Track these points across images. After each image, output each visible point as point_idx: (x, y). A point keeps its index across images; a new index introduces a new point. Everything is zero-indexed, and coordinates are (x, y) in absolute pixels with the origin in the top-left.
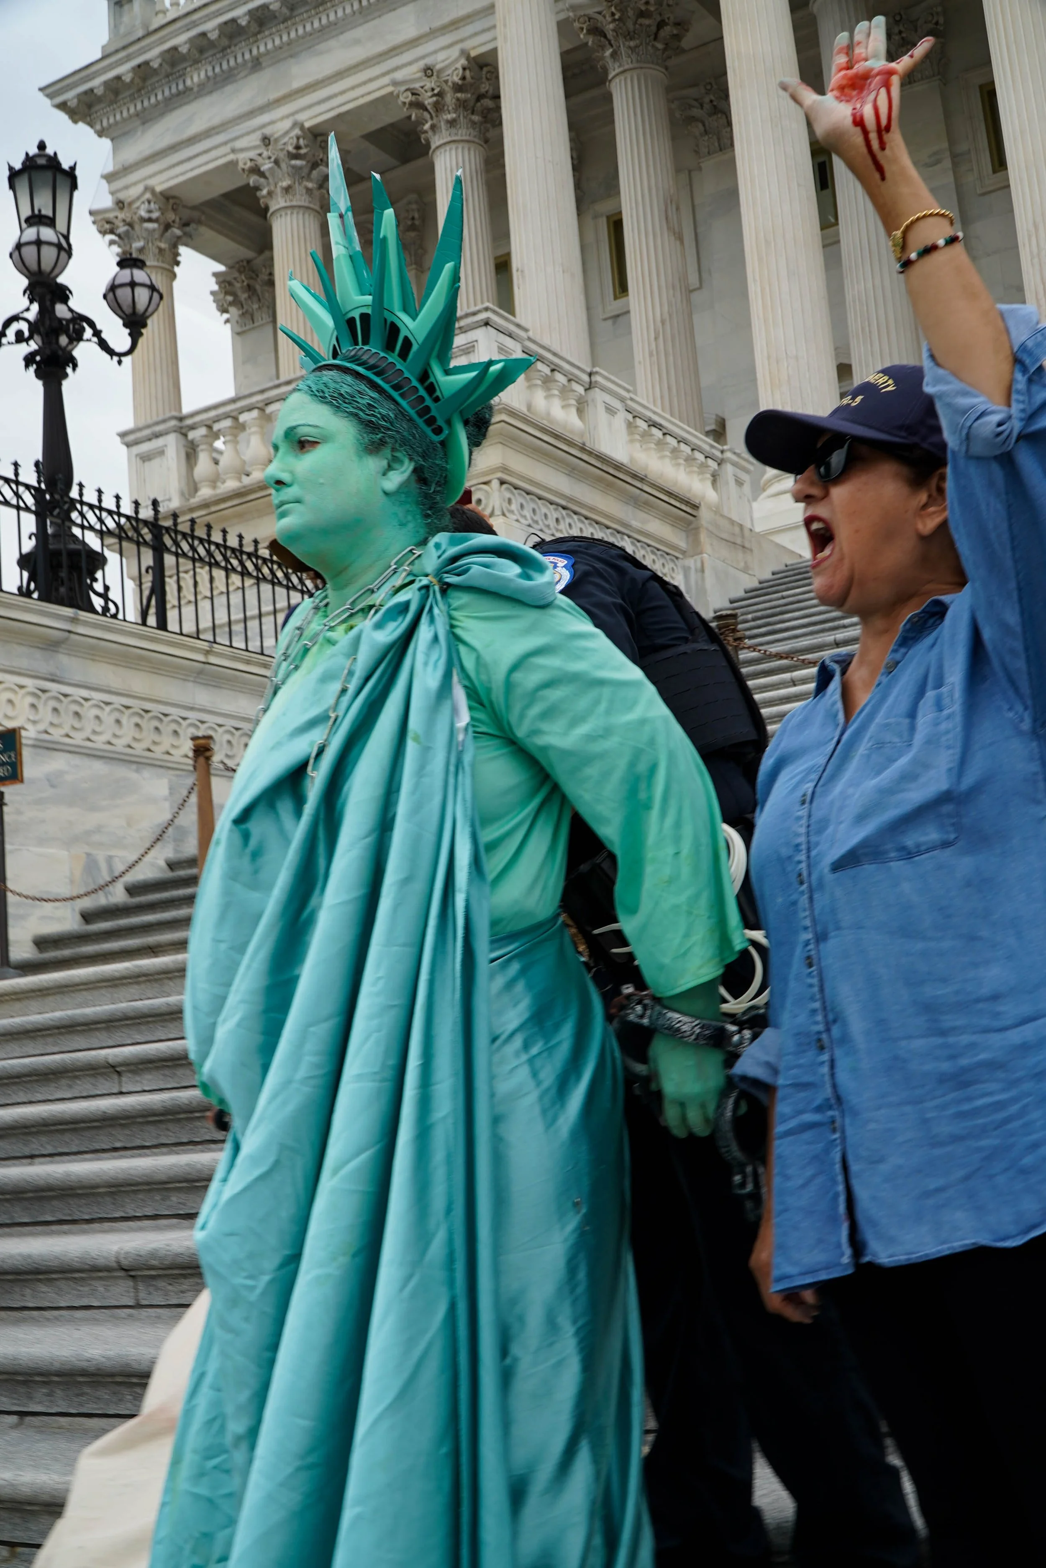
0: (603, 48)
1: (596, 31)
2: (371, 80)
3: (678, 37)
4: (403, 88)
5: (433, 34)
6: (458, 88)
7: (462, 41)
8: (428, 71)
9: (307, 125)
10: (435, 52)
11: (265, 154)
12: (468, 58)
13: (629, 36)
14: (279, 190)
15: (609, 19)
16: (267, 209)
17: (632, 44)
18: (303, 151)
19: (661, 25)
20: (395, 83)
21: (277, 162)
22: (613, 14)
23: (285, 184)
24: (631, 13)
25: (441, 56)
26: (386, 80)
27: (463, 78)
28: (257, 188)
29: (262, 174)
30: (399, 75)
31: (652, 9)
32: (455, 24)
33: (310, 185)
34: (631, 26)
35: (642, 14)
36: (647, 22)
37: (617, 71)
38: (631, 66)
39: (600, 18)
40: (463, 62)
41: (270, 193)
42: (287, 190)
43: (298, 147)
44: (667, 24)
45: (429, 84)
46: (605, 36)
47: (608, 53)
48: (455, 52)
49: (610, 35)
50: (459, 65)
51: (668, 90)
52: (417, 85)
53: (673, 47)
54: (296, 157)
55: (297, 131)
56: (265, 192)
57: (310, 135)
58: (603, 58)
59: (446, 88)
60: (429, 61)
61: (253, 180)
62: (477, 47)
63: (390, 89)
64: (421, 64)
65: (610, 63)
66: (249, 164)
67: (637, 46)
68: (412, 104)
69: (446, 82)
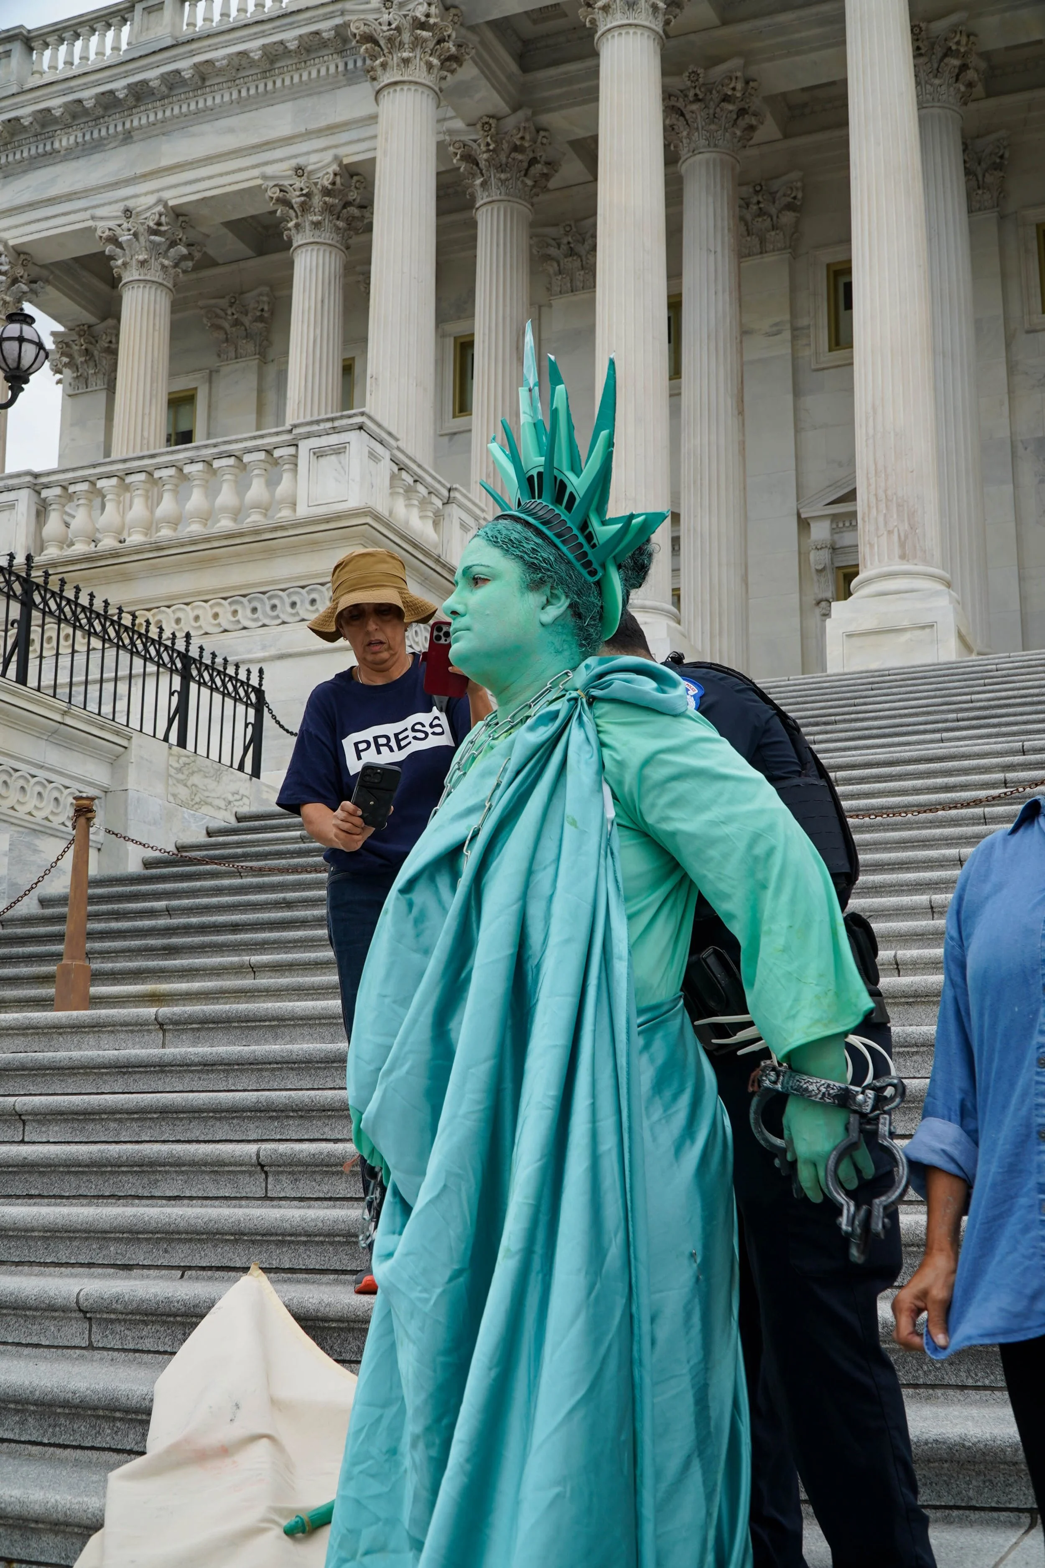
0: (474, 175)
1: (470, 158)
2: (240, 170)
3: (546, 176)
4: (271, 184)
5: (309, 134)
6: (326, 192)
7: (336, 146)
8: (299, 171)
9: (171, 203)
10: (308, 153)
11: (125, 226)
12: (340, 165)
13: (501, 168)
14: (134, 262)
15: (483, 148)
16: (120, 279)
17: (503, 176)
18: (163, 228)
19: (533, 162)
20: (265, 177)
21: (135, 235)
22: (488, 144)
23: (141, 258)
24: (505, 146)
25: (314, 158)
26: (256, 172)
27: (334, 183)
28: (112, 258)
29: (119, 245)
30: (269, 170)
31: (527, 144)
32: (332, 129)
33: (166, 262)
34: (504, 160)
35: (516, 149)
36: (520, 157)
37: (485, 200)
38: (499, 198)
39: (475, 146)
40: (335, 167)
41: (125, 264)
42: (143, 263)
43: (159, 224)
44: (538, 162)
45: (299, 183)
46: (477, 165)
47: (478, 182)
48: (328, 156)
49: (483, 164)
50: (330, 170)
51: (532, 225)
52: (286, 183)
53: (541, 184)
54: (155, 233)
55: (160, 208)
56: (120, 262)
57: (172, 215)
58: (472, 186)
59: (315, 191)
60: (301, 161)
61: (109, 249)
62: (352, 154)
63: (259, 182)
64: (293, 163)
65: (479, 190)
66: (107, 233)
67: (507, 180)
68: (278, 200)
69: (316, 184)
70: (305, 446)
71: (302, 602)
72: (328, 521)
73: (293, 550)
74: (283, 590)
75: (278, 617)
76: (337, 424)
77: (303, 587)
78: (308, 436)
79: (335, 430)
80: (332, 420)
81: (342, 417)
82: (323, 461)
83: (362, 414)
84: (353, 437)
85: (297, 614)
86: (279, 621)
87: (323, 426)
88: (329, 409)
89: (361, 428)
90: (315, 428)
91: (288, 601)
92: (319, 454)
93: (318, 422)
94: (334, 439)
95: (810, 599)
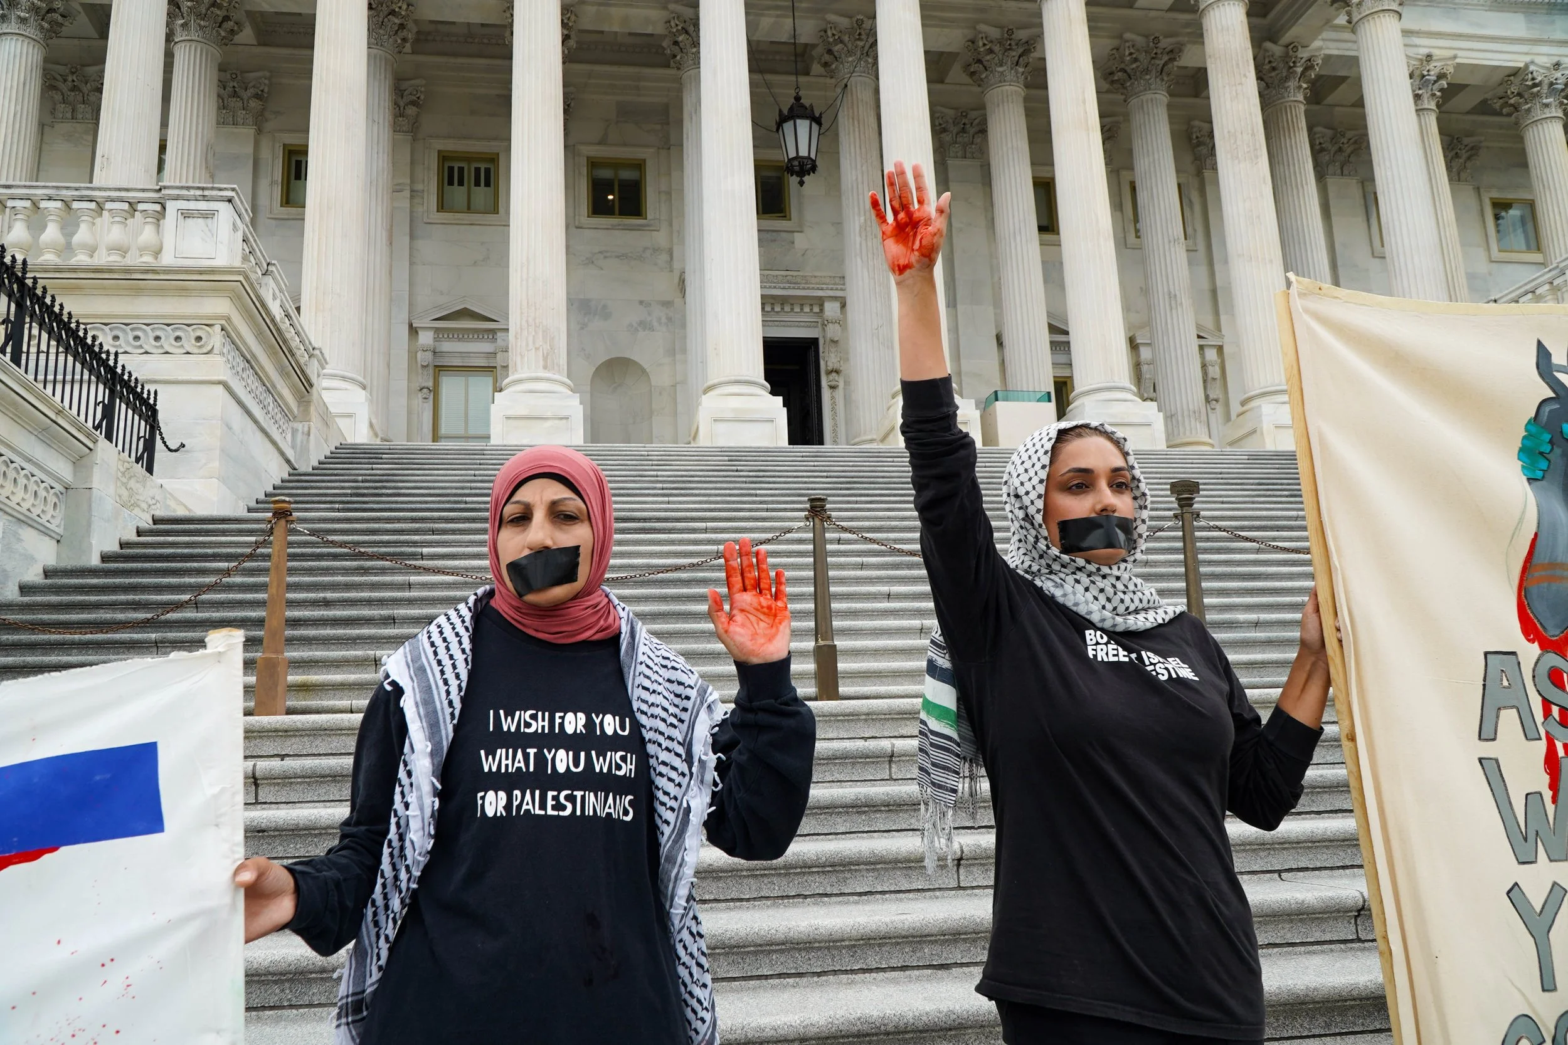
70: (172, 206)
71: (167, 337)
72: (201, 273)
73: (161, 292)
74: (148, 325)
75: (141, 347)
76: (206, 193)
77: (168, 325)
78: (177, 198)
79: (205, 198)
80: (203, 189)
81: (213, 189)
82: (190, 221)
83: (233, 190)
84: (224, 207)
85: (162, 347)
86: (142, 351)
87: (192, 192)
88: (197, 180)
89: (230, 201)
90: (184, 192)
91: (152, 335)
92: (186, 215)
93: (188, 188)
94: (202, 205)
95: (416, 385)
